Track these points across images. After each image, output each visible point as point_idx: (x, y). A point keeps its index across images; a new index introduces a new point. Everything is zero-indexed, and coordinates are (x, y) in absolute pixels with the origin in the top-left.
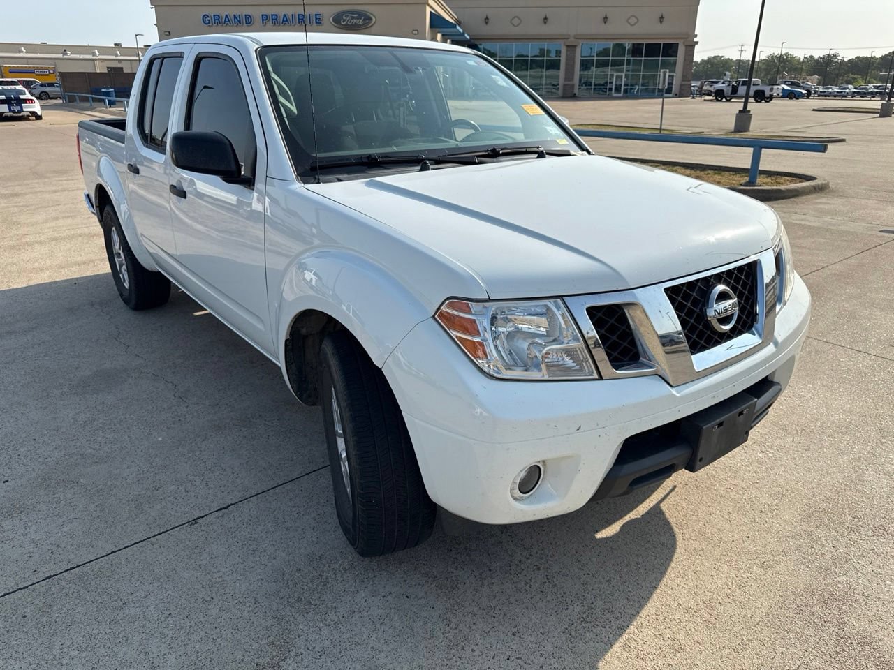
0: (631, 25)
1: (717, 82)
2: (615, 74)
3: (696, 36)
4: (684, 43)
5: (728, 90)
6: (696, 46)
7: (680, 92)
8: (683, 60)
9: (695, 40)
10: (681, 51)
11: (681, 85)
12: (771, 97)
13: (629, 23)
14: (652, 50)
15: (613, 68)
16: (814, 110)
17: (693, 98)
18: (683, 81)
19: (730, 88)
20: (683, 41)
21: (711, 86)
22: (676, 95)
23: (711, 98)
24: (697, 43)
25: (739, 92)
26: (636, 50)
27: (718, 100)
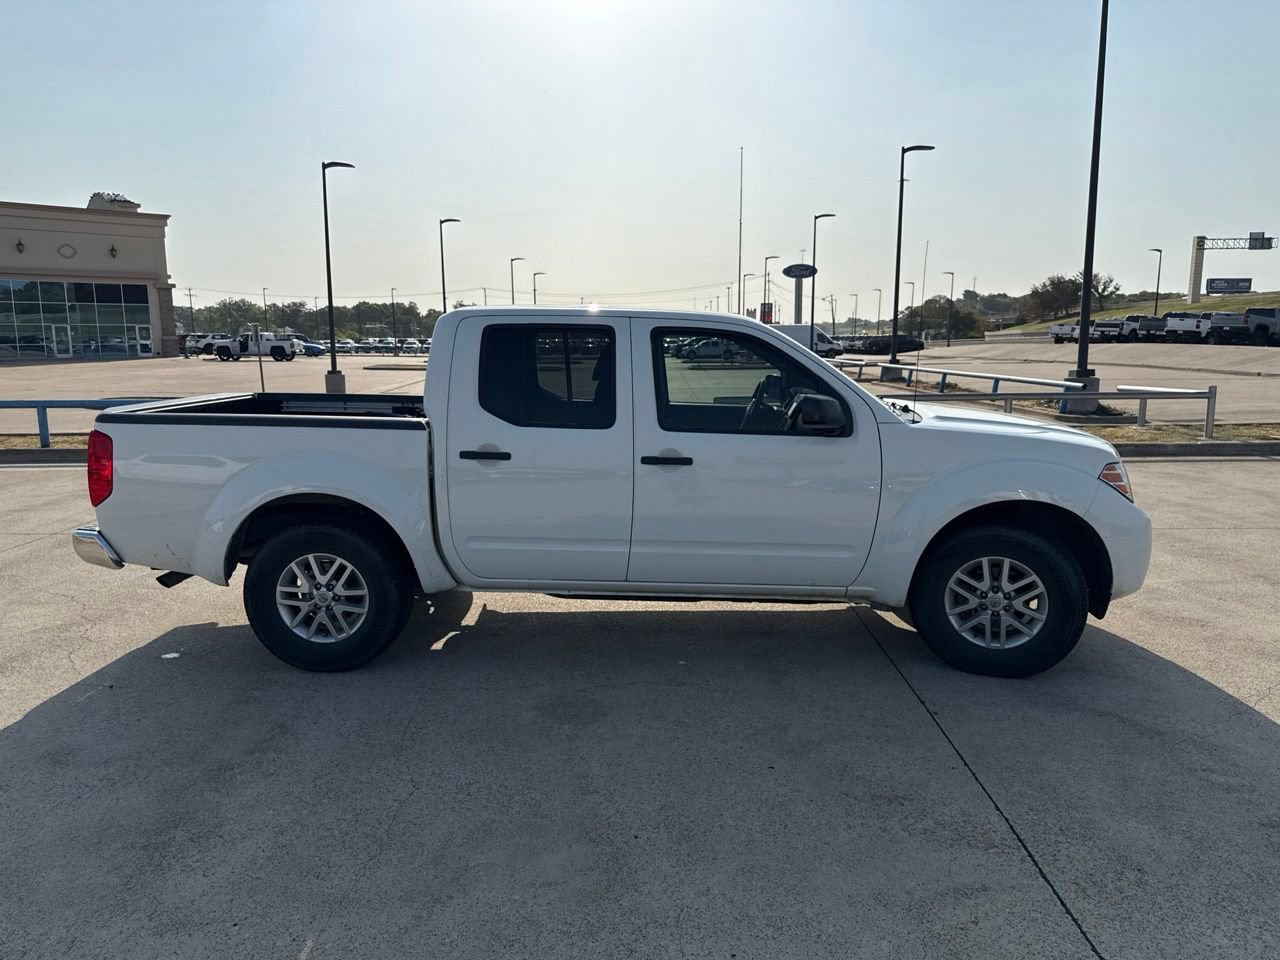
0: (66, 257)
1: (205, 337)
2: (53, 326)
3: (170, 277)
4: (155, 285)
5: (235, 347)
6: (173, 290)
7: (163, 350)
8: (158, 307)
9: (170, 282)
10: (153, 295)
11: (163, 341)
12: (294, 354)
13: (62, 255)
14: (108, 293)
15: (48, 315)
16: (365, 368)
17: (187, 357)
18: (164, 335)
19: (237, 344)
20: (153, 282)
21: (198, 341)
22: (158, 353)
23: (213, 357)
24: (174, 286)
25: (249, 349)
26: (82, 292)
27: (223, 360)
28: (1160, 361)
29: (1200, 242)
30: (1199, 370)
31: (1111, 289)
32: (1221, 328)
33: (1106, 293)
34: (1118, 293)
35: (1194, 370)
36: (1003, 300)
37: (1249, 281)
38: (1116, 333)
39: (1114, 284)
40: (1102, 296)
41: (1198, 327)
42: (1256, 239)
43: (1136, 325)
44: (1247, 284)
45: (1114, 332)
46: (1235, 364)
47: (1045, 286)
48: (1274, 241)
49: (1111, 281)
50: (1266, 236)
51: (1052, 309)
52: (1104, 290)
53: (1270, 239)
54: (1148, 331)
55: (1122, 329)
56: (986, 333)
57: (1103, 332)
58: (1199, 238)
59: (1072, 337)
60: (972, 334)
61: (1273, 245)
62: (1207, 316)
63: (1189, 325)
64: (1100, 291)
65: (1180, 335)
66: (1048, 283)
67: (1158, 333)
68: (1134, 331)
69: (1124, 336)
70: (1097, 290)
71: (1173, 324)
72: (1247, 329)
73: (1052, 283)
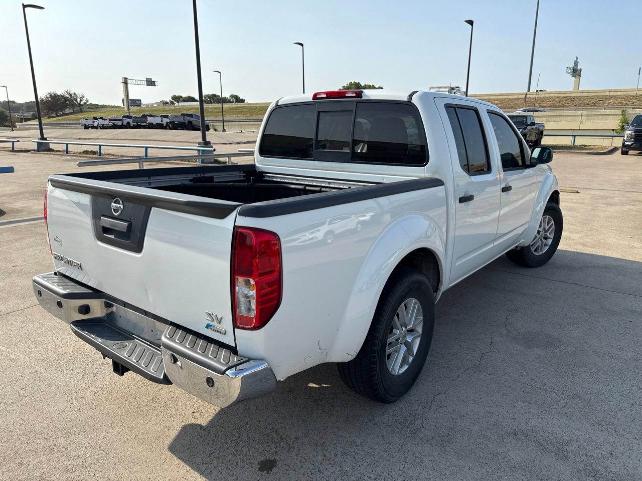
28: (157, 138)
29: (126, 81)
30: (180, 142)
31: (84, 101)
32: (174, 122)
33: (82, 103)
34: (88, 103)
35: (178, 142)
36: (14, 105)
37: (140, 100)
38: (121, 124)
39: (85, 99)
40: (79, 104)
41: (162, 121)
42: (149, 81)
43: (128, 120)
44: (140, 102)
45: (120, 123)
46: (193, 138)
47: (47, 97)
48: (156, 83)
49: (83, 97)
50: (153, 80)
51: (53, 111)
52: (81, 101)
53: (154, 82)
54: (137, 123)
55: (123, 122)
56: (16, 123)
57: (113, 123)
58: (125, 78)
59: (94, 126)
60: (7, 124)
61: (156, 84)
62: (167, 117)
63: (157, 120)
64: (79, 102)
65: (154, 125)
66: (48, 96)
67: (142, 124)
68: (128, 123)
69: (124, 125)
70: (77, 101)
71: (150, 120)
72: (185, 123)
73: (51, 96)
